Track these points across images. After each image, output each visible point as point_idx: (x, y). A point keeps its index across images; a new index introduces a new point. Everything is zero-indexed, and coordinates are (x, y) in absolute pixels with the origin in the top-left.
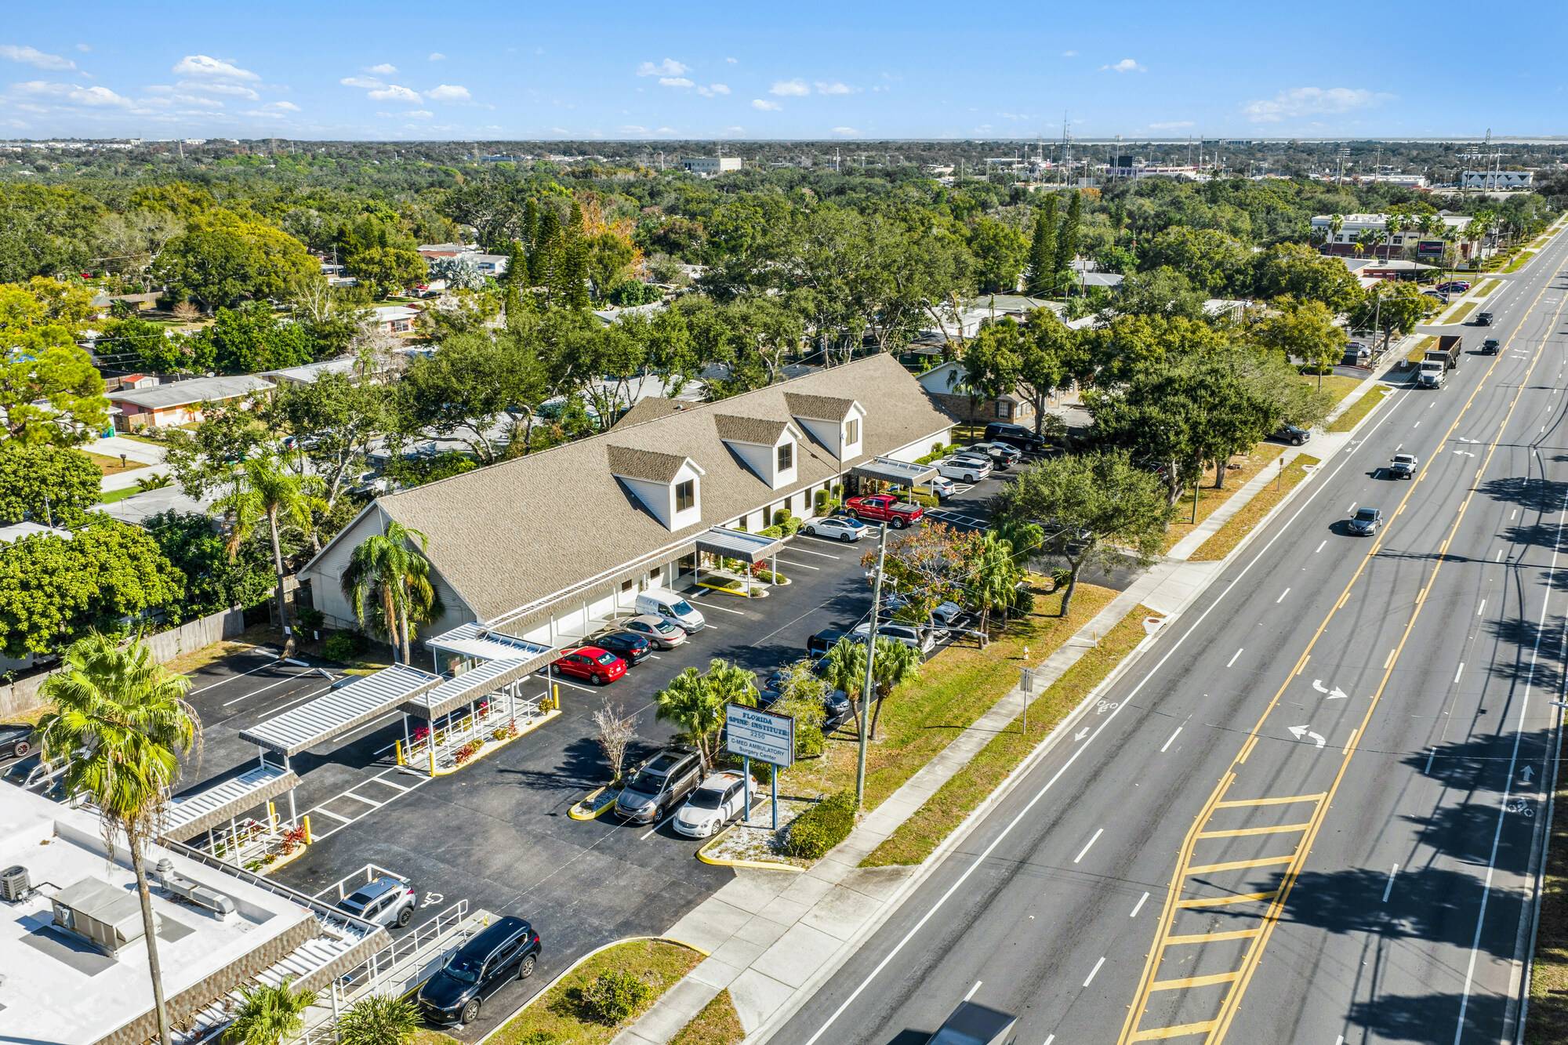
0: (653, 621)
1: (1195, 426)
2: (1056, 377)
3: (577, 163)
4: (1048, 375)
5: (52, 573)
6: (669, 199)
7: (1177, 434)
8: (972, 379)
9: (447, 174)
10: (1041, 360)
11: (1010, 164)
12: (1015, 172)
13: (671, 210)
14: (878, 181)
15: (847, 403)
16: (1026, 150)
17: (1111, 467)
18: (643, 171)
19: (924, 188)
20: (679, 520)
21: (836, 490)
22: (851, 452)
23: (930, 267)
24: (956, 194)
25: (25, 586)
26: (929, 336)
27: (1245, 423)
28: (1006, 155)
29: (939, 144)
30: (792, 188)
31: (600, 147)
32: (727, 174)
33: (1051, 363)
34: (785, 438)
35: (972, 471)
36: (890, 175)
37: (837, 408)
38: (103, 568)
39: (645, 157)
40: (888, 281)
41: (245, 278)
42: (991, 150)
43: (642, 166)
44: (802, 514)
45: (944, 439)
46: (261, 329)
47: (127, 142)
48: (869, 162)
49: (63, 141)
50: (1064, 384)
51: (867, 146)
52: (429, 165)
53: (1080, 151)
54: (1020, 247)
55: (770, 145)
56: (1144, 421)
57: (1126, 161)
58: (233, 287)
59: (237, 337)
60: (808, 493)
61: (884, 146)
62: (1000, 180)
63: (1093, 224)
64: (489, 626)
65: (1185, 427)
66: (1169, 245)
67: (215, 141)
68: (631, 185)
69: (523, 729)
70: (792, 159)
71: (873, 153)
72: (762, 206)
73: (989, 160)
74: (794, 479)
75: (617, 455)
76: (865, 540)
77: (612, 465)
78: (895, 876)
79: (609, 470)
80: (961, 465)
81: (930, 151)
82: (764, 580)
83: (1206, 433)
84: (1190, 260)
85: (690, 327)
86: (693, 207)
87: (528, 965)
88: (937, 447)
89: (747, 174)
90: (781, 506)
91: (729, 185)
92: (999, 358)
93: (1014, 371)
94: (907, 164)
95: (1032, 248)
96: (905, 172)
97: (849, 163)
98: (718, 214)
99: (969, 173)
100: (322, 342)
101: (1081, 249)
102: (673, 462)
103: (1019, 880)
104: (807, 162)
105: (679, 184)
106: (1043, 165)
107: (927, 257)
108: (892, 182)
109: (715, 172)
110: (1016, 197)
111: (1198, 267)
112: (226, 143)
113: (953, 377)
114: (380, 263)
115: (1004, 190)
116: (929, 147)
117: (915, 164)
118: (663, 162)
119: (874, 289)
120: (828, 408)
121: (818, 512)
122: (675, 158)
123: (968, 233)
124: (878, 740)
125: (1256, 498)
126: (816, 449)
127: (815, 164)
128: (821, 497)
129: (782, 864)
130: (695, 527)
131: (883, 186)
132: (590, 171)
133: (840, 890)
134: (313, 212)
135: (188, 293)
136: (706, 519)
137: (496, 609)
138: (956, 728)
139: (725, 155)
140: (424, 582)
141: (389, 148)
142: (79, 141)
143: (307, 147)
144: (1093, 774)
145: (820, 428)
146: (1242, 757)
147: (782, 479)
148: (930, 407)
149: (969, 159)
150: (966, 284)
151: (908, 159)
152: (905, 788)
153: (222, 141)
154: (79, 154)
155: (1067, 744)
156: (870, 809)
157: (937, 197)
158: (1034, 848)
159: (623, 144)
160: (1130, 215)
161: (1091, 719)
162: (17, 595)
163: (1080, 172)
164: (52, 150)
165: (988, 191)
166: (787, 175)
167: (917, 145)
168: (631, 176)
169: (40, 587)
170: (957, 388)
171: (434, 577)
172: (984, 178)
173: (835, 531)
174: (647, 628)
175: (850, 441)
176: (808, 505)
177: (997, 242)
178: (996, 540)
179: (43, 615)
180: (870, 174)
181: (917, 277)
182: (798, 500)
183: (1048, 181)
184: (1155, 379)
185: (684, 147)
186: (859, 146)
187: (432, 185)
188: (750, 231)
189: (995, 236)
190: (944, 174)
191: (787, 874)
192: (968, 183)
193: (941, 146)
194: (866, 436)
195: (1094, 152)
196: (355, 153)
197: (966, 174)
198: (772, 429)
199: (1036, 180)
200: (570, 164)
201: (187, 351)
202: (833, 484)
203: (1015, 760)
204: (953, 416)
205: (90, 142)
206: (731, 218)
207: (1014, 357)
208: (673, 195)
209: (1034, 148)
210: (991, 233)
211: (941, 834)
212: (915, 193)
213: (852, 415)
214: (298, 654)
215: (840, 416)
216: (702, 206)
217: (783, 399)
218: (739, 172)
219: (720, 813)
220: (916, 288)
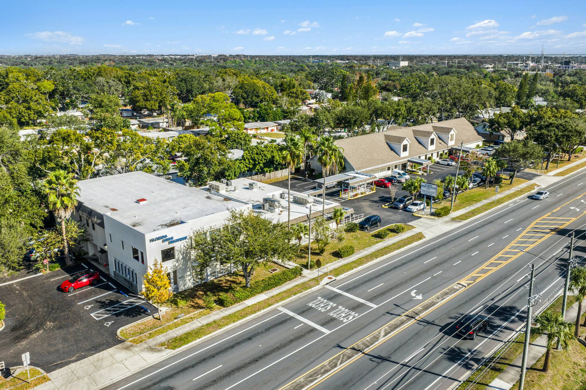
0: (397, 176)
1: (557, 136)
2: (518, 126)
3: (347, 63)
4: (515, 125)
5: (263, 151)
6: (383, 75)
7: (551, 138)
8: (490, 127)
9: (302, 66)
10: (513, 120)
11: (517, 64)
12: (519, 67)
13: (384, 79)
14: (462, 70)
15: (451, 129)
16: (524, 59)
17: (527, 143)
18: (372, 66)
19: (480, 72)
20: (404, 154)
21: (446, 154)
22: (451, 143)
23: (480, 95)
24: (493, 75)
25: (257, 154)
26: (478, 117)
27: (573, 135)
28: (516, 60)
29: (488, 56)
30: (428, 72)
31: (355, 57)
32: (403, 67)
33: (517, 122)
34: (433, 136)
35: (488, 152)
36: (467, 68)
37: (448, 130)
38: (272, 152)
39: (371, 61)
40: (465, 98)
41: (258, 97)
42: (510, 58)
43: (371, 64)
44: (436, 158)
45: (481, 144)
46: (270, 110)
47: (193, 56)
48: (458, 63)
49: (173, 55)
50: (521, 129)
51: (458, 57)
52: (295, 64)
53: (548, 59)
54: (514, 91)
55: (419, 57)
56: (542, 134)
57: (567, 63)
58: (255, 99)
59: (264, 112)
60: (438, 153)
61: (465, 57)
62: (512, 70)
63: (546, 85)
64: (359, 171)
65: (553, 136)
66: (570, 91)
67: (221, 55)
68: (369, 71)
69: (368, 193)
70: (428, 62)
71: (461, 60)
72: (419, 77)
73: (508, 63)
74: (434, 148)
75: (387, 137)
76: (454, 166)
77: (386, 139)
78: (460, 221)
79: (384, 140)
80: (485, 150)
81: (483, 59)
82: (425, 172)
83: (560, 138)
84: (577, 96)
85: (406, 106)
86: (392, 78)
87: (379, 224)
88: (478, 146)
89: (411, 67)
90: (430, 155)
91: (404, 71)
92: (500, 120)
93: (505, 124)
94: (474, 64)
95: (518, 91)
96: (473, 67)
97: (450, 63)
98: (403, 80)
99: (499, 66)
100: (286, 115)
101: (540, 94)
102: (403, 139)
103: (489, 225)
104: (434, 63)
105: (386, 70)
106: (531, 64)
107: (479, 91)
108: (468, 70)
109: (398, 67)
110: (517, 75)
111: (580, 98)
112: (225, 56)
113: (484, 126)
114: (296, 93)
115: (513, 73)
116: (484, 57)
117: (477, 64)
118: (379, 63)
119: (460, 100)
120: (445, 130)
121: (440, 158)
122: (383, 61)
123: (495, 86)
124: (456, 202)
125: (581, 164)
126: (441, 141)
127: (437, 64)
128: (441, 155)
129: (433, 217)
130: (407, 157)
131: (464, 72)
132: (352, 66)
133: (447, 222)
134: (271, 78)
135: (243, 100)
136: (410, 155)
137: (359, 169)
138: (477, 201)
139: (402, 60)
140: (343, 161)
141: (280, 58)
142: (178, 55)
143: (252, 57)
144: (513, 211)
145: (443, 136)
146: (554, 211)
147: (431, 148)
148: (476, 134)
149: (500, 62)
150: (492, 101)
151: (475, 62)
152: (463, 209)
153: (223, 55)
154: (180, 60)
155: (507, 206)
156: (454, 211)
157: (485, 76)
158: (495, 220)
159: (363, 56)
160: (562, 82)
161: (515, 202)
162: (256, 156)
163: (546, 67)
164: (172, 58)
165: (506, 74)
166: (427, 67)
167: (479, 56)
168: (367, 68)
169: (260, 154)
170: (486, 130)
171: (345, 160)
172: (505, 69)
173: (446, 163)
174: (395, 177)
175: (452, 140)
176: (438, 157)
177: (506, 90)
178: (492, 159)
179: (261, 160)
180: (459, 67)
181: (475, 97)
182: (435, 155)
183: (533, 71)
184: (546, 123)
185: (386, 57)
186: (455, 57)
187: (299, 71)
188: (414, 86)
189: (505, 88)
190: (489, 68)
191: (434, 219)
192: (498, 71)
193: (489, 57)
194: (456, 140)
195: (555, 60)
196: (269, 59)
197: (498, 67)
198: (429, 134)
199: (527, 70)
200: (344, 64)
201: (251, 115)
202: (445, 152)
203: (492, 207)
204: (483, 137)
205: (183, 56)
206: (407, 82)
207: (505, 120)
208: (385, 74)
209: (528, 58)
210: (504, 86)
211: (471, 217)
212: (476, 74)
213: (452, 132)
214: (309, 177)
215: (449, 132)
216: (396, 78)
217: (432, 128)
218: (408, 66)
219: (418, 207)
220: (475, 100)
